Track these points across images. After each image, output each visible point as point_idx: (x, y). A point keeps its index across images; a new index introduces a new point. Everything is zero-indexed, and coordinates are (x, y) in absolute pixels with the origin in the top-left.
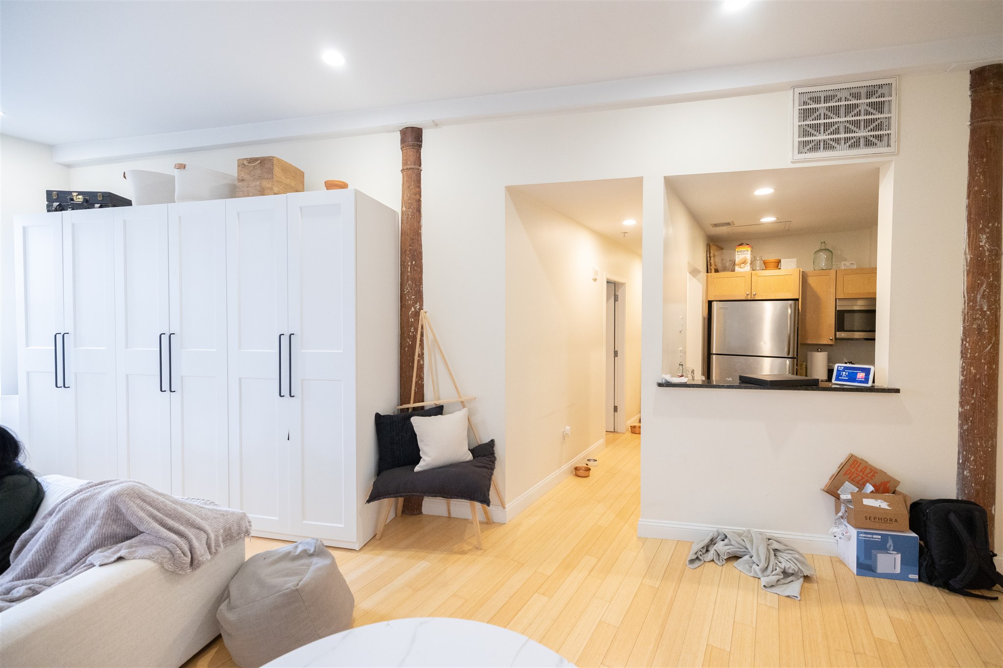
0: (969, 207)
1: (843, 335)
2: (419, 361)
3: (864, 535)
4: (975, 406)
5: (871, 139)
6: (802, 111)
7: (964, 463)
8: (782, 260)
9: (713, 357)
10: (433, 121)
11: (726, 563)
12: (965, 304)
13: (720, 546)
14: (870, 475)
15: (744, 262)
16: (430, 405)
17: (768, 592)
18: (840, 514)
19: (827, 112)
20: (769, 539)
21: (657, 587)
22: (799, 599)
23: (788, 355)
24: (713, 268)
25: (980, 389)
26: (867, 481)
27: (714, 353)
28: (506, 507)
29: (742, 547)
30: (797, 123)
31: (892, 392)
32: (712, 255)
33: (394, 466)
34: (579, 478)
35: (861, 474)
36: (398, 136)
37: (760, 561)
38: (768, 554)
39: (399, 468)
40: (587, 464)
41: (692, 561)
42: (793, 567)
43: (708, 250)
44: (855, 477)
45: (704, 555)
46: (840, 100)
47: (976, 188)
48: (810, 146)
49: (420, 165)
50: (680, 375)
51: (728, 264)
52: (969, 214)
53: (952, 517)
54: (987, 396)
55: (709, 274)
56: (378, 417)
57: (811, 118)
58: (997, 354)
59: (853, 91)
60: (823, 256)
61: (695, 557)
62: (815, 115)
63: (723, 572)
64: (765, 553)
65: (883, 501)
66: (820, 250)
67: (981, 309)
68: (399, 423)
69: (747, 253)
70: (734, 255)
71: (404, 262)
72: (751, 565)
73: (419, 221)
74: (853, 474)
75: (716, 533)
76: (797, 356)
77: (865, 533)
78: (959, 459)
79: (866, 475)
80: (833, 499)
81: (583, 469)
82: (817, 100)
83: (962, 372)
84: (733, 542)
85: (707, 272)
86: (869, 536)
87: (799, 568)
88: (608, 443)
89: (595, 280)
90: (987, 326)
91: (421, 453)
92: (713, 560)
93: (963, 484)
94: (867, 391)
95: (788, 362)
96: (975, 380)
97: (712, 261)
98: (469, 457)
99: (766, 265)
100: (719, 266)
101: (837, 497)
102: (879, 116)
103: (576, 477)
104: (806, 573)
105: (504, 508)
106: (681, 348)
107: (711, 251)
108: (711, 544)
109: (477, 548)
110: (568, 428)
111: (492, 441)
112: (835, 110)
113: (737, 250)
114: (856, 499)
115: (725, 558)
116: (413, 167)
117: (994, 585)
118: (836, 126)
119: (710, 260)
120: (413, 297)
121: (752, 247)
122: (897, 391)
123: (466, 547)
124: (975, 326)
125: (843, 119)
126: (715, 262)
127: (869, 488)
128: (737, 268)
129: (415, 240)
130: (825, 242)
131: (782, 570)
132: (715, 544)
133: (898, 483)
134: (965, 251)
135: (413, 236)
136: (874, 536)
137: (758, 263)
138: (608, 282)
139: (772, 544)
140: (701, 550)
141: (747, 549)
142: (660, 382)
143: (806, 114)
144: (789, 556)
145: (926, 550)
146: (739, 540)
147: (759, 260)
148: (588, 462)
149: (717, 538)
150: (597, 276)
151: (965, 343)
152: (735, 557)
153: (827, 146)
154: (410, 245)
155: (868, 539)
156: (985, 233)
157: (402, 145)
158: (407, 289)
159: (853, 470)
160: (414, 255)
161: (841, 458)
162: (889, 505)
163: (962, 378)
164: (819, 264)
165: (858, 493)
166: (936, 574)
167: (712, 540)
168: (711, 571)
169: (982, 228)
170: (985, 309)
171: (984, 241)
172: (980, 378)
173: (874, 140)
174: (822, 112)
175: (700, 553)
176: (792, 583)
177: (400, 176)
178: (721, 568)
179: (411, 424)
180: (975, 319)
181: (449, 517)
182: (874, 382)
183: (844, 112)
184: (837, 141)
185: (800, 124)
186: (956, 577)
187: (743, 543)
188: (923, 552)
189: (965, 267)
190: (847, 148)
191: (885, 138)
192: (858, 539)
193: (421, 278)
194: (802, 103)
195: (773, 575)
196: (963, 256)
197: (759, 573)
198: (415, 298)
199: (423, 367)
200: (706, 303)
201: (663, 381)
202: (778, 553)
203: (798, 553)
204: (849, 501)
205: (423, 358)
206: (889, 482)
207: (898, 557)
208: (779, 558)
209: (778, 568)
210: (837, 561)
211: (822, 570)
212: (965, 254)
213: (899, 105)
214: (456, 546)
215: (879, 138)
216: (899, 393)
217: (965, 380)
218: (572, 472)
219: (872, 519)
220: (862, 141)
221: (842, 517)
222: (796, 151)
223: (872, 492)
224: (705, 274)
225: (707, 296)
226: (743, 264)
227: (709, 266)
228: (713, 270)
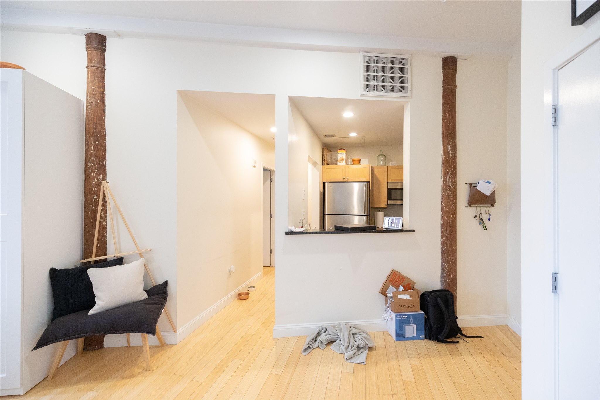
0: (443, 130)
1: (391, 202)
2: (100, 222)
3: (399, 317)
4: (448, 238)
5: (399, 88)
6: (366, 66)
7: (443, 268)
8: (361, 159)
9: (326, 216)
10: (115, 31)
11: (326, 347)
12: (442, 182)
13: (324, 337)
14: (401, 281)
15: (342, 160)
16: (111, 258)
17: (349, 363)
18: (387, 306)
19: (378, 69)
20: (351, 327)
21: (280, 374)
22: (365, 364)
23: (365, 214)
24: (326, 162)
25: (449, 228)
26: (401, 284)
27: (326, 213)
28: (177, 331)
29: (335, 335)
30: (363, 73)
31: (411, 232)
32: (325, 155)
33: (68, 312)
34: (241, 301)
35: (397, 280)
36: (83, 39)
37: (345, 342)
38: (349, 337)
39: (74, 314)
40: (248, 290)
41: (305, 350)
42: (362, 343)
43: (323, 152)
44: (395, 283)
45: (313, 344)
46: (384, 63)
47: (446, 121)
48: (370, 88)
49: (104, 65)
50: (301, 226)
51: (334, 160)
52: (443, 134)
53: (439, 300)
54: (452, 232)
56: (53, 273)
57: (370, 72)
58: (456, 209)
59: (390, 59)
60: (381, 158)
61: (307, 347)
62: (372, 70)
63: (324, 353)
64: (348, 337)
65: (408, 295)
66: (380, 155)
67: (449, 185)
68: (75, 275)
69: (343, 154)
70: (337, 155)
71: (88, 142)
72: (340, 346)
73: (103, 110)
74: (394, 281)
75: (321, 328)
76: (369, 214)
77: (400, 315)
78: (441, 267)
79: (400, 281)
80: (384, 297)
81: (244, 294)
82: (372, 61)
83: (442, 219)
84: (330, 333)
85: (323, 165)
86: (401, 317)
87: (366, 343)
88: (265, 274)
89: (255, 167)
90: (451, 194)
91: (96, 299)
92: (318, 347)
93: (444, 281)
94: (399, 232)
95: (364, 217)
96: (447, 223)
97: (325, 158)
98: (145, 296)
99: (353, 162)
100: (329, 162)
101: (386, 296)
102: (402, 75)
103: (239, 301)
104: (370, 345)
105: (175, 332)
106: (304, 210)
107: (325, 152)
108: (318, 335)
109: (146, 370)
110: (233, 266)
111: (166, 283)
112: (382, 69)
113: (338, 152)
114: (395, 296)
115: (326, 344)
116: (97, 65)
117: (457, 334)
118: (382, 78)
119: (324, 157)
120: (96, 170)
121: (346, 151)
122: (413, 231)
123: (136, 370)
124: (446, 194)
125: (386, 75)
126: (327, 159)
127: (401, 288)
128: (338, 163)
129: (98, 125)
130: (382, 151)
131: (357, 346)
132: (320, 335)
133: (414, 283)
134: (442, 154)
135: (97, 120)
136: (404, 316)
137: (350, 161)
138: (265, 170)
139: (352, 330)
140: (311, 341)
141: (338, 335)
142: (287, 231)
143: (368, 68)
144: (361, 336)
145: (428, 320)
146: (334, 330)
147: (350, 159)
148: (249, 289)
149: (321, 331)
150: (256, 164)
151: (442, 203)
152: (332, 342)
153: (379, 90)
154: (94, 128)
155: (401, 318)
156: (449, 145)
157: (87, 47)
158: (90, 164)
159: (393, 278)
160: (97, 136)
161: (388, 272)
162: (411, 297)
163: (442, 222)
164: (379, 163)
165: (396, 292)
166: (433, 334)
167: (319, 333)
168: (317, 354)
169: (448, 142)
170: (451, 185)
171: (449, 149)
172: (449, 222)
173: (400, 88)
174: (376, 68)
175: (311, 343)
176: (362, 353)
177: (86, 71)
178: (323, 351)
179: (87, 274)
180: (447, 191)
181: (128, 347)
182: (403, 226)
183: (386, 71)
184: (383, 86)
185: (365, 74)
186: (441, 334)
187: (336, 332)
188: (427, 321)
189: (442, 163)
190: (388, 91)
191: (406, 88)
192: (396, 320)
193: (104, 156)
194: (365, 61)
195: (352, 351)
196: (441, 157)
197: (344, 350)
198: (98, 171)
199: (106, 228)
200: (321, 183)
201: (289, 231)
202: (355, 335)
203: (366, 333)
204: (392, 297)
205: (106, 220)
206: (410, 283)
207: (415, 326)
208: (356, 338)
209: (354, 345)
210: (386, 333)
211: (378, 342)
212: (442, 155)
213: (412, 71)
214: (128, 371)
215: (403, 87)
216: (414, 232)
217: (443, 223)
218: (236, 297)
219: (403, 306)
220: (395, 88)
221: (388, 307)
222: (363, 90)
223: (403, 290)
224: (322, 166)
225: (322, 179)
226: (342, 161)
227: (323, 161)
228: (326, 164)
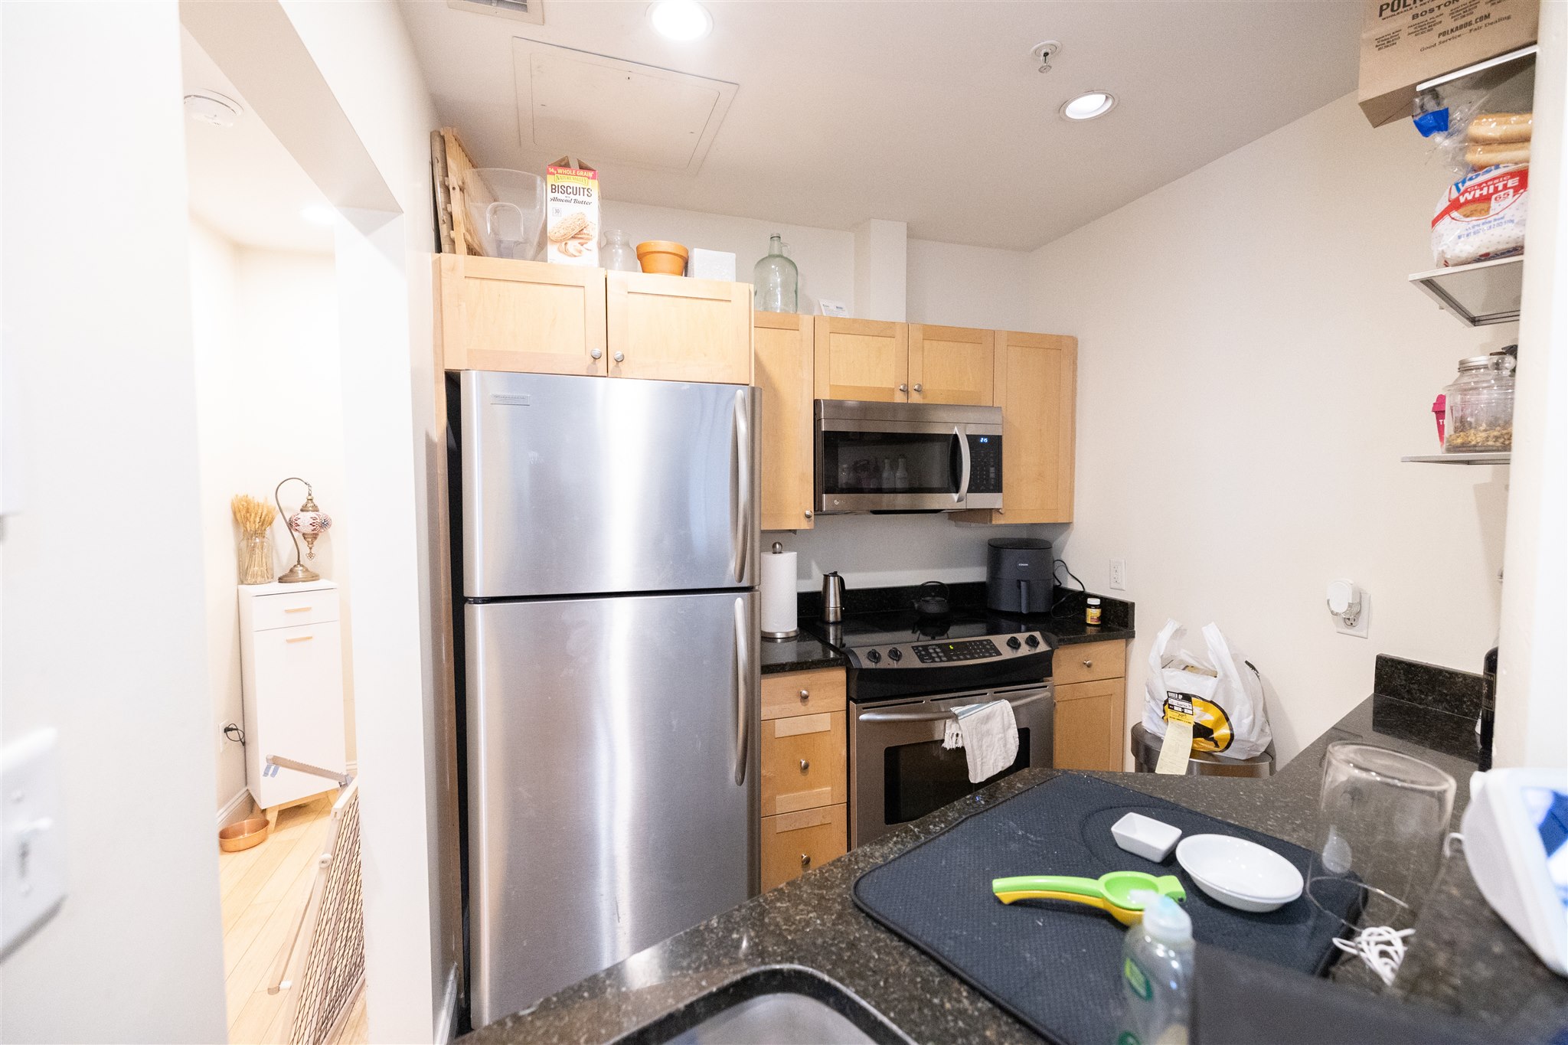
8: (692, 255)
9: (472, 613)
15: (578, 235)
23: (741, 579)
24: (458, 235)
27: (479, 593)
32: (453, 182)
51: (519, 231)
55: (445, 256)
60: (777, 276)
66: (770, 256)
69: (585, 198)
70: (543, 200)
85: (439, 251)
95: (739, 602)
97: (456, 207)
99: (647, 256)
100: (485, 235)
107: (450, 161)
113: (551, 183)
119: (448, 200)
121: (604, 184)
126: (467, 215)
128: (552, 250)
130: (777, 236)
137: (619, 256)
147: (626, 238)
164: (766, 296)
200: (437, 382)
224: (430, 255)
225: (440, 347)
226: (576, 242)
227: (444, 229)
228: (461, 247)
